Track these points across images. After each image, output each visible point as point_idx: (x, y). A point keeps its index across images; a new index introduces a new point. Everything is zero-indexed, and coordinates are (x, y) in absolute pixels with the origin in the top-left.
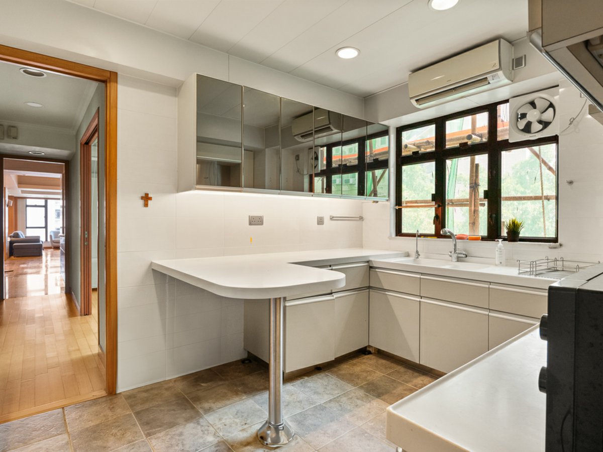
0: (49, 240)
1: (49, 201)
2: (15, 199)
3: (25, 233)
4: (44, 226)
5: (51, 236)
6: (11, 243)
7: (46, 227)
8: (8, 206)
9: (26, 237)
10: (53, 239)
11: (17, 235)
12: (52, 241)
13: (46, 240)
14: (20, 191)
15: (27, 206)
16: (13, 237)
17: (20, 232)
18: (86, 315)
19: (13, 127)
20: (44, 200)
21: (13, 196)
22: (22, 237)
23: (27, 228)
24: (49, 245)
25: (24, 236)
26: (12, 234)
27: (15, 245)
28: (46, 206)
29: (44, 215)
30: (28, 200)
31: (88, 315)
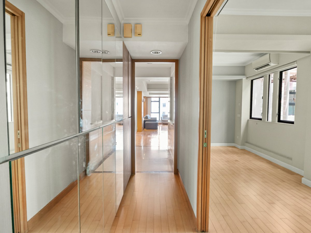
0: (160, 119)
1: (161, 98)
2: (146, 98)
3: (150, 115)
4: (158, 112)
5: (161, 117)
6: (145, 121)
7: (159, 113)
8: (143, 101)
9: (151, 118)
10: (162, 119)
11: (147, 118)
12: (162, 121)
13: (159, 120)
14: (148, 93)
15: (151, 101)
16: (146, 118)
17: (148, 115)
18: (203, 231)
19: (138, 24)
20: (158, 98)
21: (146, 97)
22: (149, 118)
23: (151, 113)
24: (161, 122)
25: (150, 117)
26: (145, 117)
27: (146, 123)
28: (159, 101)
29: (158, 106)
30: (152, 98)
31: (205, 232)
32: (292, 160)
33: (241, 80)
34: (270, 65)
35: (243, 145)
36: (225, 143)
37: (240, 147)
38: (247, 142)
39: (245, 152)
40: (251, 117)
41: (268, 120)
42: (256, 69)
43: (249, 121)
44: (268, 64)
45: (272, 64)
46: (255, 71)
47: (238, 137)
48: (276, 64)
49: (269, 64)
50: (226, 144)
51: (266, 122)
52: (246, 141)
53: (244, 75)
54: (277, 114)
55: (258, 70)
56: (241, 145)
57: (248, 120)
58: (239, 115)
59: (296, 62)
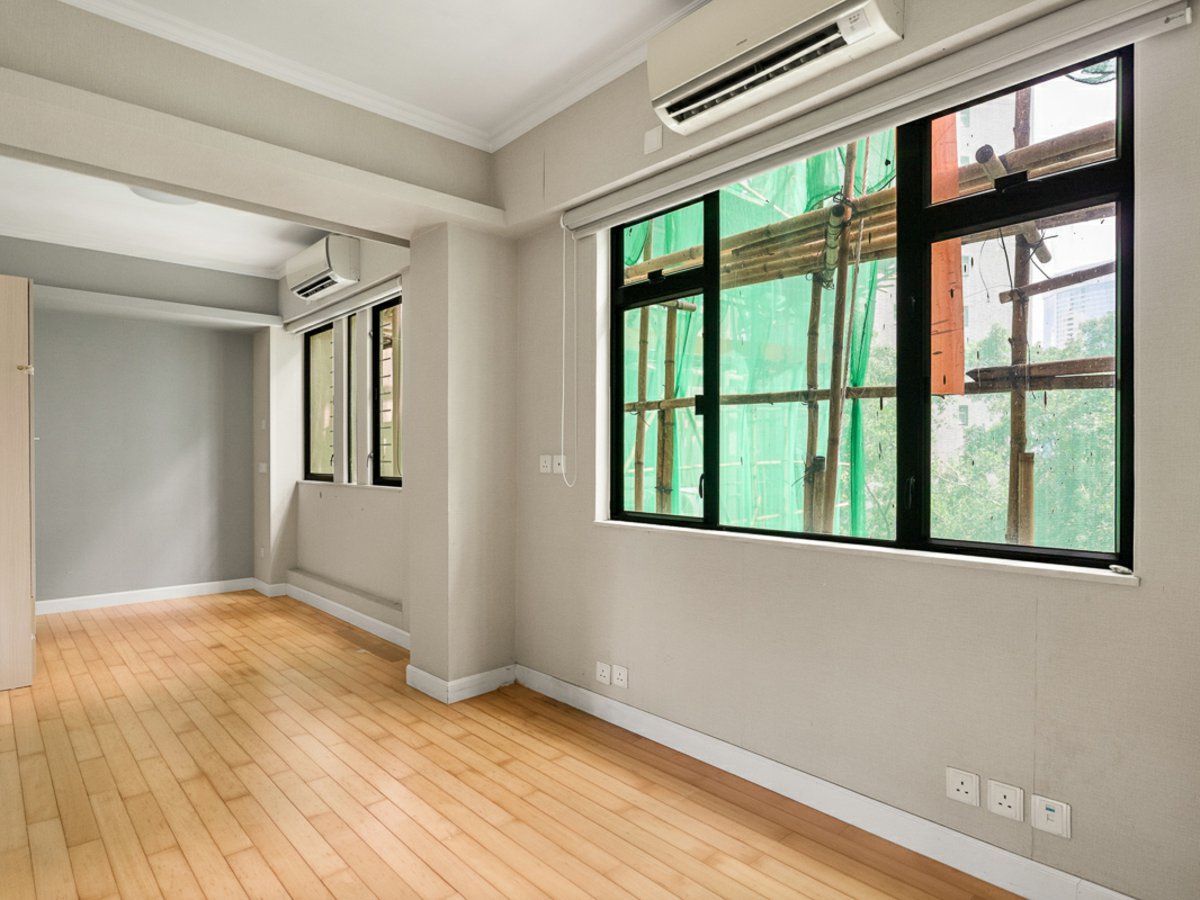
32: (401, 610)
33: (265, 330)
34: (334, 283)
35: (281, 578)
36: (212, 579)
37: (268, 589)
38: (297, 568)
39: (285, 605)
40: (308, 475)
41: (350, 481)
42: (299, 292)
43: (302, 489)
44: (328, 278)
45: (342, 281)
46: (305, 301)
47: (262, 549)
48: (350, 278)
49: (328, 274)
50: (217, 583)
51: (346, 486)
52: (293, 564)
53: (275, 311)
54: (370, 456)
55: (311, 298)
56: (273, 583)
57: (297, 484)
58: (262, 468)
59: (398, 279)
